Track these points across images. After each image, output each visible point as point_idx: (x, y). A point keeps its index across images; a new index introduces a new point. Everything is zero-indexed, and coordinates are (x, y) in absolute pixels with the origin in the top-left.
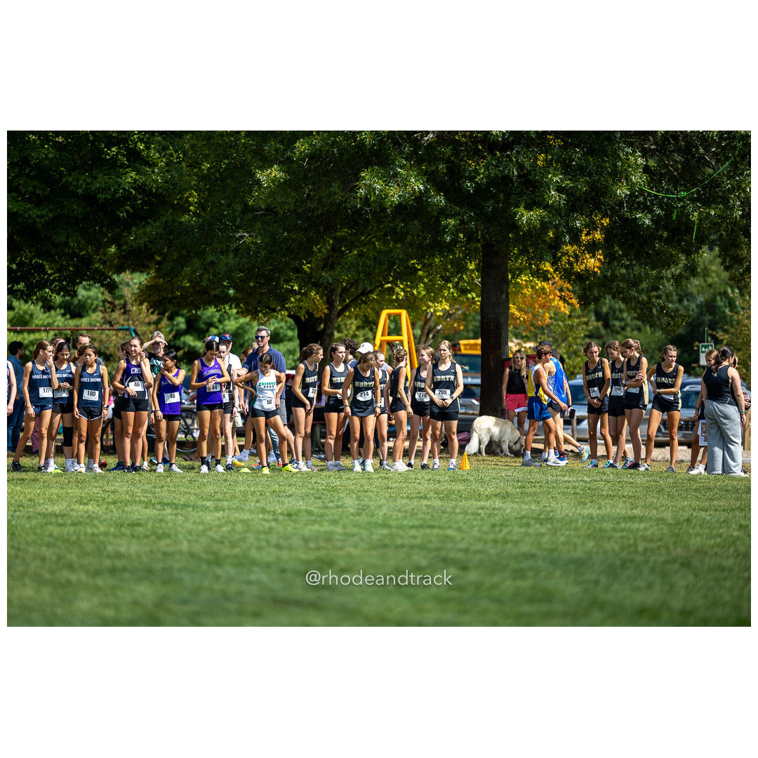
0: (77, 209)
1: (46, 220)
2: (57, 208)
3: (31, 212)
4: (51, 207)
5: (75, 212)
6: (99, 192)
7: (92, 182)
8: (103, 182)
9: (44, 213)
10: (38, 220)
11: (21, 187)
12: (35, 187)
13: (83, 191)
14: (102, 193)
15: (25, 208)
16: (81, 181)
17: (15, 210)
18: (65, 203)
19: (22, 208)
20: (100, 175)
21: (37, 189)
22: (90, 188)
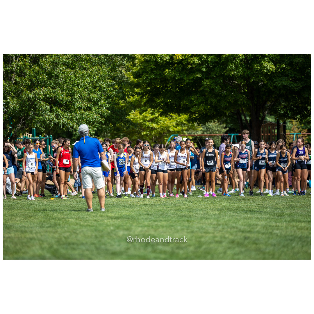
3: (293, 85)
9: (299, 85)
10: (295, 88)
11: (289, 74)
15: (290, 83)
17: (286, 84)
21: (296, 75)
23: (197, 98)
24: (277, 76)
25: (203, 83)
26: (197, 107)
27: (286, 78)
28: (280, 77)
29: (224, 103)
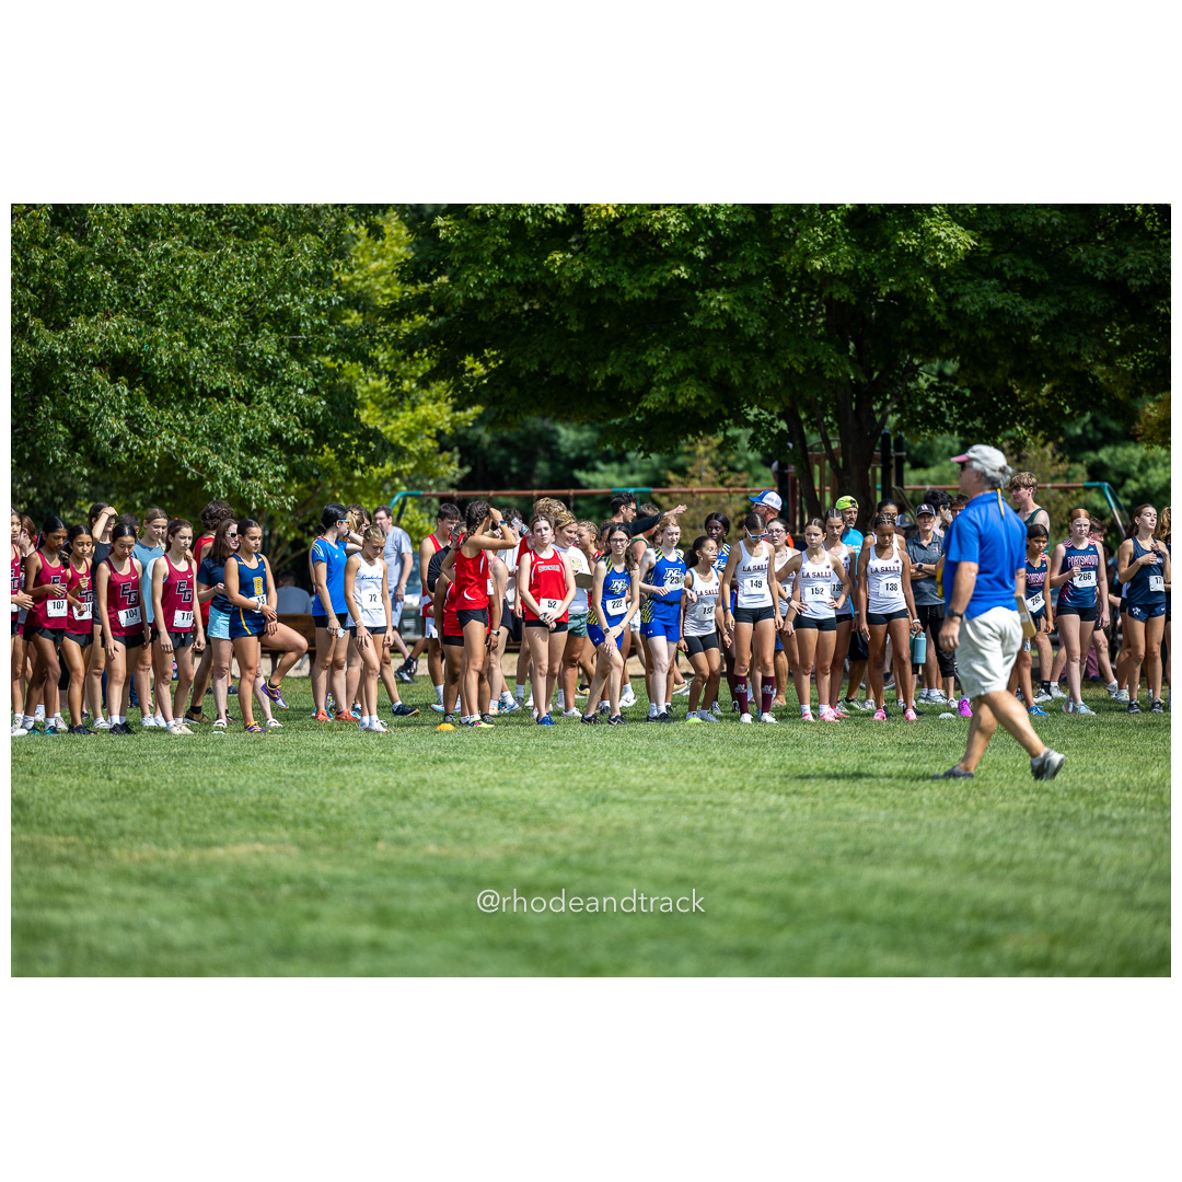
0: (1095, 302)
1: (1045, 321)
2: (1060, 302)
3: (1024, 308)
4: (1051, 300)
5: (1092, 308)
6: (1130, 276)
7: (1117, 261)
8: (1137, 260)
9: (1043, 308)
10: (1034, 320)
11: (1005, 269)
12: (1027, 269)
13: (1105, 274)
14: (1135, 277)
15: (1014, 301)
16: (1101, 260)
17: (1001, 305)
18: (1074, 293)
19: (1009, 302)
20: (1130, 249)
21: (1031, 272)
22: (1116, 270)
23: (666, 357)
24: (957, 276)
25: (703, 304)
26: (663, 389)
27: (994, 282)
28: (970, 279)
29: (766, 376)
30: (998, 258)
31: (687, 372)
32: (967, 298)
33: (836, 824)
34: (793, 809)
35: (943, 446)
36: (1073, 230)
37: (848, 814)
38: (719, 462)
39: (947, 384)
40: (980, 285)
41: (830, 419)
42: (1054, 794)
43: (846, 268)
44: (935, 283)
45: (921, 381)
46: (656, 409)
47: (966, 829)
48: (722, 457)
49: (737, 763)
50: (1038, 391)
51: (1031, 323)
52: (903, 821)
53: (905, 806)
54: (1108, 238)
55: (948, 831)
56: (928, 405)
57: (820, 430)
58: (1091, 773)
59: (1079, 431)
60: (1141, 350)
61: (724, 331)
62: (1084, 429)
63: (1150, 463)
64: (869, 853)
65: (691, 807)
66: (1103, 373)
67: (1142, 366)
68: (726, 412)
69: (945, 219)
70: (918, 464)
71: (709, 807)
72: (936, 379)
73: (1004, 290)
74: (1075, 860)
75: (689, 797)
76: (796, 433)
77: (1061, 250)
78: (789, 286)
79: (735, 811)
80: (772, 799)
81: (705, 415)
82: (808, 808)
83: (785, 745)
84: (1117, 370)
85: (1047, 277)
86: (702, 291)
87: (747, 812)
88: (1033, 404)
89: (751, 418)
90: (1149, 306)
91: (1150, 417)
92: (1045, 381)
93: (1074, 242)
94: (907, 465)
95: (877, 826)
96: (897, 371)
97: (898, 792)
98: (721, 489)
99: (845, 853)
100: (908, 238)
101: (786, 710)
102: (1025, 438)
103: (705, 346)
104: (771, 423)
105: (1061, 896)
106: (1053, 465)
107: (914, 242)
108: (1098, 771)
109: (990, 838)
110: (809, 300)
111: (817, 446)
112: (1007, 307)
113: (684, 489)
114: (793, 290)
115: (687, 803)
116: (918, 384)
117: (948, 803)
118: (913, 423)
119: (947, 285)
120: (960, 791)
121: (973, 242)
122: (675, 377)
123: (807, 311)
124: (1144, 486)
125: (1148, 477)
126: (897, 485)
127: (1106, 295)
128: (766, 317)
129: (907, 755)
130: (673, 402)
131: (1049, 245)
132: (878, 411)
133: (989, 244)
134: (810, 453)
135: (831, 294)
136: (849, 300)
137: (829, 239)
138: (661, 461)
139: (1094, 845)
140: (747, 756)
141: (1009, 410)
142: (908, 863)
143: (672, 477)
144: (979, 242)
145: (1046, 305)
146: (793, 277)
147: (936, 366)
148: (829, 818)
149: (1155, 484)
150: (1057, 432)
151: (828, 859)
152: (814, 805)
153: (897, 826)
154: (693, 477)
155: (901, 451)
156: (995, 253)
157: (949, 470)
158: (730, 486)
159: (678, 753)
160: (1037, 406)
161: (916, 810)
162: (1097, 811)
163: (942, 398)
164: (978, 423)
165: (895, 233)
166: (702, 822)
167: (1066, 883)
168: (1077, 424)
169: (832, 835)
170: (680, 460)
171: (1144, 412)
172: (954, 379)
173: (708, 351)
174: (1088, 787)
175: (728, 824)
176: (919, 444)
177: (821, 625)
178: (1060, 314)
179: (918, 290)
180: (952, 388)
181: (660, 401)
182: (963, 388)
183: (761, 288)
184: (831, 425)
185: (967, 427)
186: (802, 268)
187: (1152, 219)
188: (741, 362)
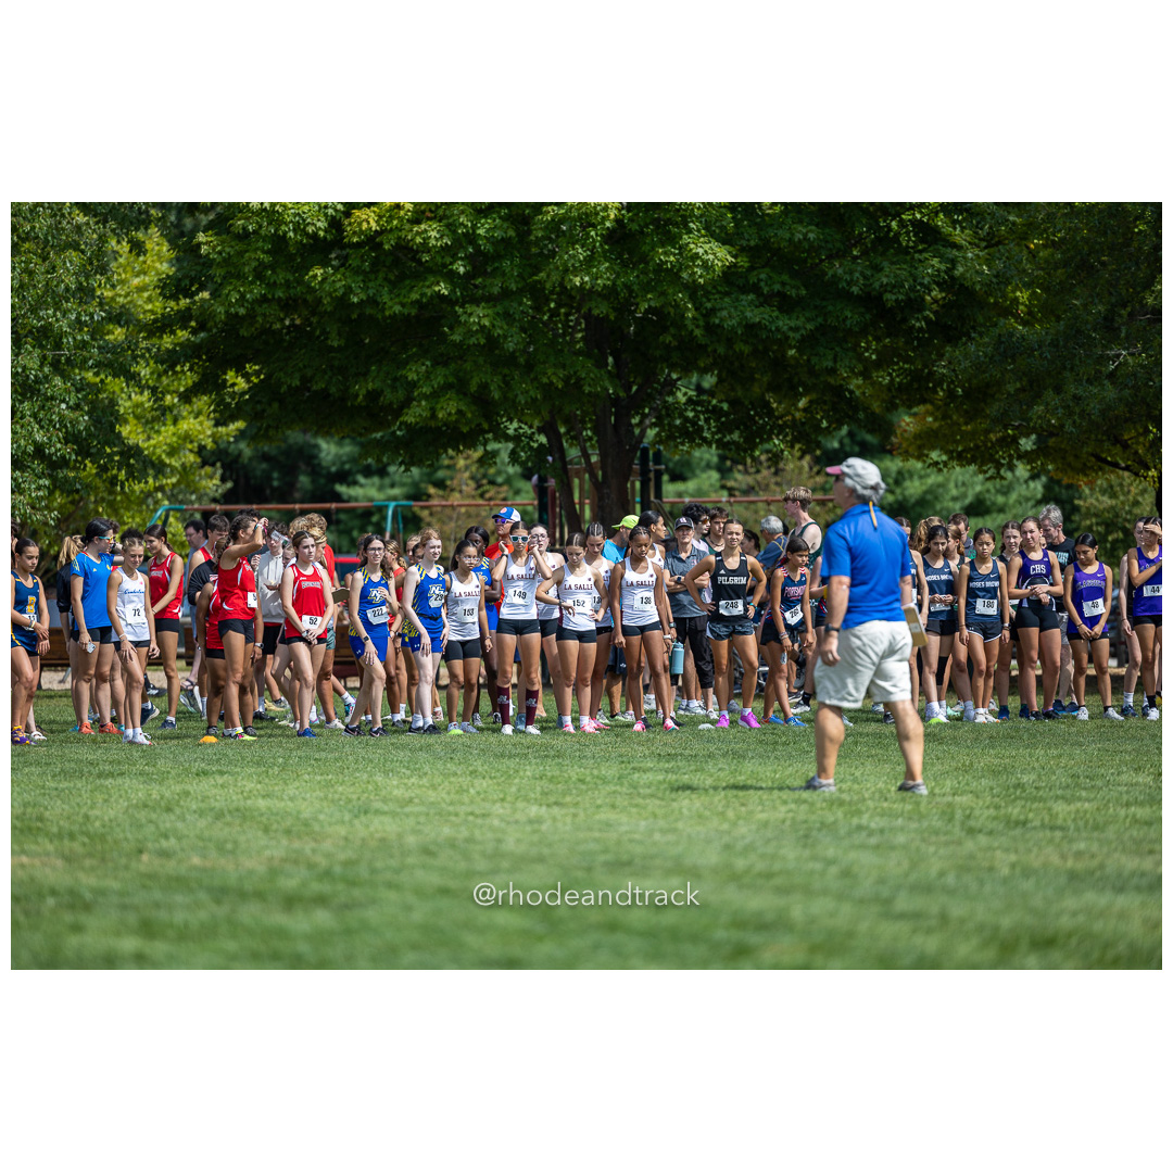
0: (852, 317)
1: (802, 335)
2: (817, 316)
3: (781, 323)
4: (807, 314)
5: (848, 322)
6: (886, 291)
7: (872, 276)
8: (892, 275)
9: (800, 323)
10: (791, 334)
11: (762, 284)
12: (783, 284)
13: (861, 289)
14: (890, 292)
16: (857, 275)
17: (757, 320)
19: (766, 316)
20: (885, 264)
21: (788, 287)
22: (871, 285)
23: (427, 372)
24: (714, 291)
25: (463, 319)
26: (423, 403)
27: (751, 297)
28: (727, 294)
29: (525, 390)
30: (755, 273)
31: (447, 387)
32: (725, 313)
33: (597, 835)
34: (554, 819)
35: (701, 459)
36: (830, 246)
37: (608, 824)
38: (479, 476)
39: (705, 398)
40: (737, 300)
41: (589, 433)
42: (812, 804)
43: (604, 285)
44: (693, 298)
45: (679, 394)
46: (417, 423)
47: (726, 839)
48: (482, 470)
49: (498, 774)
50: (795, 405)
51: (787, 338)
52: (663, 831)
53: (665, 816)
54: (865, 253)
55: (708, 841)
56: (686, 419)
57: (579, 444)
58: (849, 784)
59: (836, 445)
60: (897, 363)
61: (484, 345)
62: (841, 442)
63: (906, 475)
64: (629, 863)
65: (453, 818)
66: (858, 387)
67: (898, 380)
68: (486, 426)
69: (704, 236)
70: (677, 477)
71: (471, 818)
72: (694, 393)
73: (761, 305)
74: (833, 870)
75: (451, 809)
76: (555, 446)
77: (817, 265)
78: (548, 301)
79: (496, 822)
80: (534, 810)
81: (465, 430)
82: (569, 820)
83: (546, 756)
84: (873, 384)
85: (804, 292)
86: (462, 306)
87: (508, 823)
88: (789, 418)
89: (511, 432)
90: (904, 320)
91: (905, 431)
92: (802, 395)
93: (830, 257)
94: (665, 478)
95: (637, 836)
96: (655, 385)
97: (658, 802)
98: (481, 502)
99: (606, 864)
100: (665, 253)
101: (546, 721)
102: (782, 451)
103: (466, 361)
104: (531, 438)
105: (820, 906)
106: (811, 477)
107: (672, 258)
108: (855, 780)
109: (748, 849)
110: (567, 315)
111: (576, 460)
112: (764, 321)
113: (444, 503)
114: (552, 305)
115: (449, 814)
116: (677, 398)
117: (707, 813)
118: (671, 437)
119: (704, 300)
120: (720, 801)
121: (730, 259)
122: (435, 392)
123: (566, 326)
124: (900, 498)
125: (904, 489)
126: (656, 497)
127: (862, 310)
128: (525, 333)
129: (667, 765)
130: (434, 416)
131: (805, 260)
132: (638, 425)
133: (745, 259)
134: (569, 467)
135: (590, 310)
136: (607, 315)
137: (588, 256)
138: (422, 475)
139: (853, 855)
140: (508, 767)
141: (767, 423)
142: (669, 873)
143: (432, 490)
144: (735, 257)
145: (803, 319)
146: (552, 292)
147: (694, 379)
148: (590, 829)
149: (911, 496)
150: (813, 445)
151: (589, 869)
152: (575, 815)
153: (657, 836)
154: (452, 490)
155: (660, 464)
156: (751, 269)
157: (707, 483)
158: (490, 499)
159: (440, 765)
160: (794, 420)
161: (677, 820)
162: (855, 821)
163: (700, 412)
164: (736, 436)
165: (653, 249)
166: (464, 833)
167: (825, 892)
168: (833, 437)
169: (592, 846)
170: (441, 474)
171: (900, 426)
172: (712, 393)
173: (468, 366)
174: (845, 797)
175: (490, 835)
176: (677, 457)
177: (582, 637)
178: (817, 329)
179: (677, 306)
180: (709, 402)
181: (420, 415)
182: (721, 401)
183: (521, 304)
184: (590, 439)
185: (725, 440)
186: (562, 284)
187: (908, 233)
188: (500, 377)
